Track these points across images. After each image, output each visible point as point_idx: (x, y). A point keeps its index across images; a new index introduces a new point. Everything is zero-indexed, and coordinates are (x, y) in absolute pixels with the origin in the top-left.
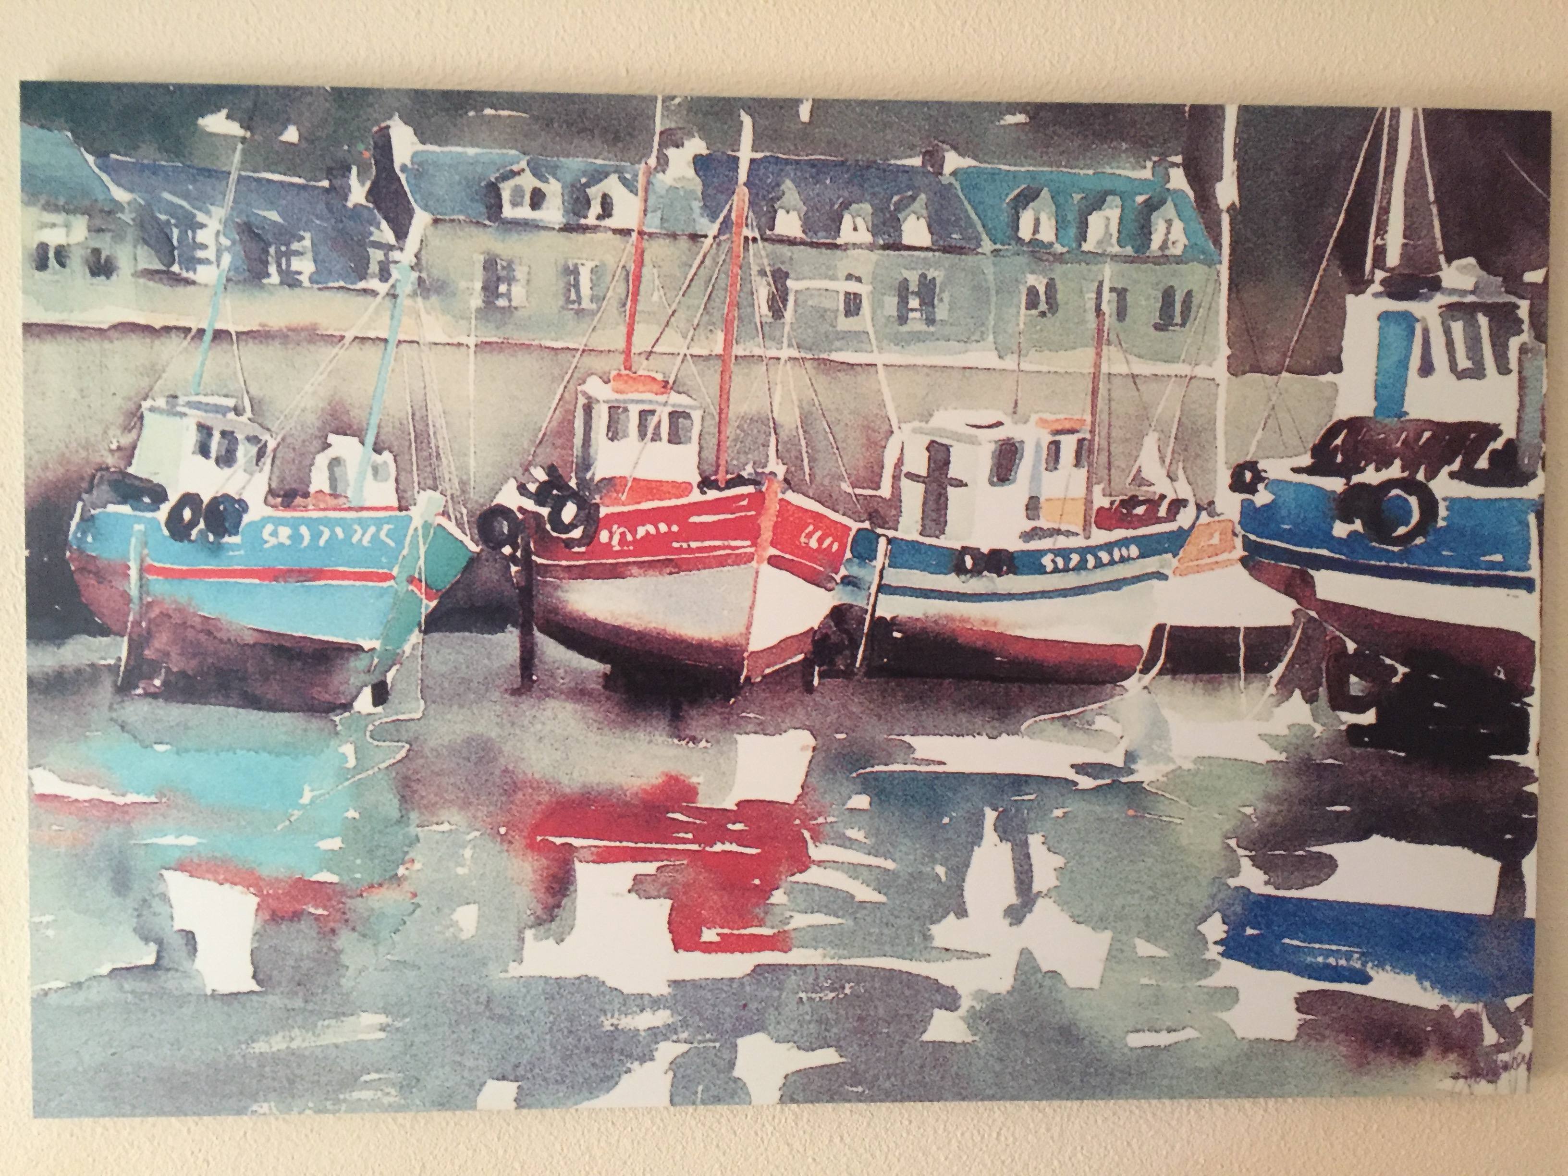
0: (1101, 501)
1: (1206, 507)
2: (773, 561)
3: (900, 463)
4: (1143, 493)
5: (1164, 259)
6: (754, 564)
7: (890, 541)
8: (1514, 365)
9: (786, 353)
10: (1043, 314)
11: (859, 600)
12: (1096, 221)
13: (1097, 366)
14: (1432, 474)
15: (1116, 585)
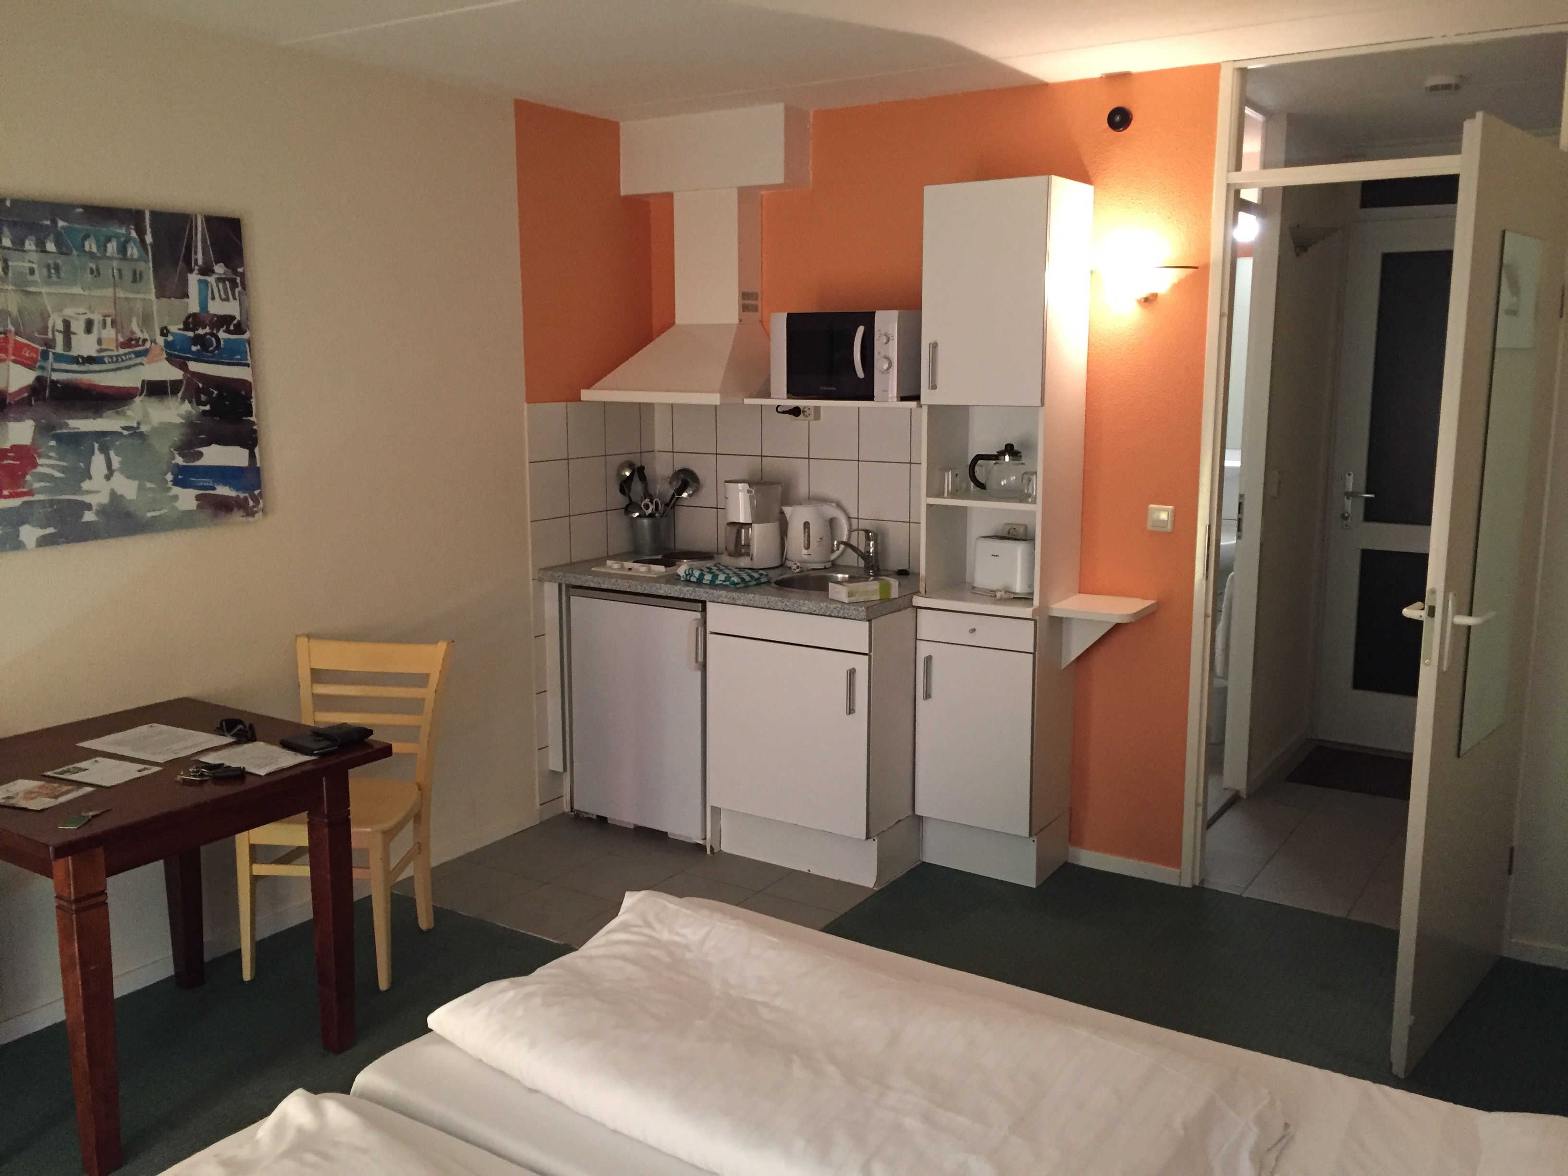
0: (121, 339)
1: (154, 341)
2: (15, 361)
3: (53, 327)
4: (133, 337)
5: (132, 260)
6: (7, 362)
7: (54, 353)
8: (238, 298)
9: (11, 287)
10: (96, 277)
11: (45, 374)
12: (109, 246)
13: (115, 293)
14: (218, 331)
15: (129, 367)
